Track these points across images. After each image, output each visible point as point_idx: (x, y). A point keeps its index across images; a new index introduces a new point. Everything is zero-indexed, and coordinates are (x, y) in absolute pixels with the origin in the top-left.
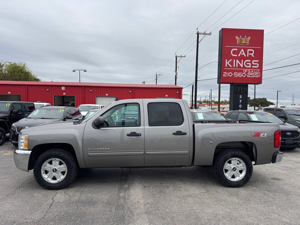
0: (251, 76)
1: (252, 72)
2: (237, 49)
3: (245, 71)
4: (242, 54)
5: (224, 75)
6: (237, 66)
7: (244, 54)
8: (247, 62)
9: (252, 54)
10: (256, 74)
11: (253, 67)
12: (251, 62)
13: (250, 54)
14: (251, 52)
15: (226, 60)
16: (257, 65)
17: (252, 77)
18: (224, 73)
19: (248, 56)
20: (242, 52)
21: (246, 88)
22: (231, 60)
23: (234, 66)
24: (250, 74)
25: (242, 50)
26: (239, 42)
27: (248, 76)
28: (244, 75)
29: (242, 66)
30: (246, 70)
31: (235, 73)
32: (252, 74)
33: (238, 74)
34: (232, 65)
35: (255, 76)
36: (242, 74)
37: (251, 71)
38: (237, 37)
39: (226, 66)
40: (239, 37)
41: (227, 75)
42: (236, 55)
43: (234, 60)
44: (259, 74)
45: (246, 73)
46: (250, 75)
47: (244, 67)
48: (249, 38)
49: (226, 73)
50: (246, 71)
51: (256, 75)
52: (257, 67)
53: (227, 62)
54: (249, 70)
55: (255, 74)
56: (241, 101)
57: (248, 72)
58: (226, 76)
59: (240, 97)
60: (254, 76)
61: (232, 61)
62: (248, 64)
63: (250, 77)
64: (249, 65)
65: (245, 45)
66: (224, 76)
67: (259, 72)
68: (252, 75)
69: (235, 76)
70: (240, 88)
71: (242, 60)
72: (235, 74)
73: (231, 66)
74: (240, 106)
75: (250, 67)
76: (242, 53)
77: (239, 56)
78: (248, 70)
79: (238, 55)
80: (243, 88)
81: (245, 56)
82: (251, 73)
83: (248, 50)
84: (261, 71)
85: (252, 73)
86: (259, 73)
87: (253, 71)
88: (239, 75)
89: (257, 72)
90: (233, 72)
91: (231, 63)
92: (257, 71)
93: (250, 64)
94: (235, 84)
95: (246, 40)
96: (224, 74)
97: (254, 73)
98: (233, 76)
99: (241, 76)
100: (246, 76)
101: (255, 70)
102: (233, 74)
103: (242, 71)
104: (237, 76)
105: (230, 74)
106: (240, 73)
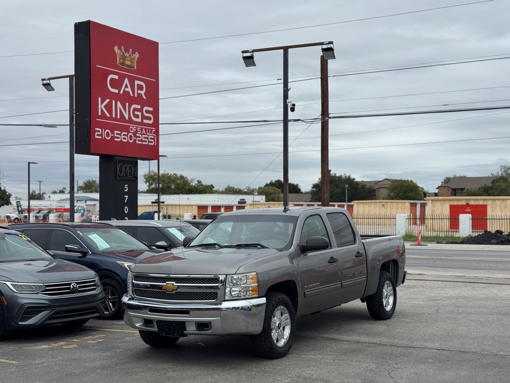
0: (141, 141)
1: (144, 134)
2: (116, 77)
3: (131, 129)
4: (126, 89)
5: (98, 135)
6: (119, 117)
7: (129, 89)
8: (135, 109)
9: (142, 92)
10: (149, 137)
11: (145, 121)
12: (141, 110)
13: (139, 92)
14: (140, 87)
15: (100, 99)
16: (149, 118)
17: (144, 143)
18: (96, 129)
19: (136, 96)
20: (126, 84)
21: (135, 168)
22: (108, 100)
23: (114, 116)
24: (140, 135)
25: (126, 81)
26: (120, 61)
27: (137, 142)
28: (131, 138)
29: (127, 117)
30: (133, 126)
31: (116, 132)
32: (144, 138)
33: (120, 135)
34: (110, 112)
35: (149, 142)
36: (127, 135)
37: (142, 129)
38: (116, 48)
39: (100, 114)
40: (119, 48)
41: (101, 135)
42: (116, 91)
43: (114, 101)
44: (154, 139)
45: (135, 134)
46: (140, 139)
47: (130, 121)
48: (137, 55)
49: (99, 131)
50: (134, 130)
51: (150, 140)
52: (151, 122)
53: (102, 104)
54: (139, 128)
55: (147, 138)
56: (127, 197)
57: (136, 132)
58: (100, 137)
59: (126, 189)
60: (146, 141)
61: (110, 104)
62: (136, 113)
63: (141, 143)
64: (137, 116)
65: (129, 69)
66: (96, 137)
67: (154, 133)
68: (143, 139)
69: (116, 139)
70: (126, 167)
71: (127, 104)
72: (116, 135)
73: (108, 115)
74: (126, 210)
75: (139, 120)
76: (126, 86)
77: (121, 92)
78: (137, 127)
79: (119, 91)
80: (130, 168)
81: (132, 95)
82: (142, 135)
83: (137, 82)
84: (157, 133)
85: (143, 136)
86: (154, 136)
87: (145, 129)
88: (122, 136)
89: (151, 133)
90: (113, 128)
91: (109, 107)
92: (152, 130)
93: (139, 114)
94: (118, 159)
95: (133, 58)
96: (97, 133)
97: (146, 135)
98: (113, 138)
99: (126, 141)
100: (135, 140)
101: (149, 129)
102: (113, 135)
103: (127, 129)
104: (119, 140)
105: (108, 135)
106: (123, 133)
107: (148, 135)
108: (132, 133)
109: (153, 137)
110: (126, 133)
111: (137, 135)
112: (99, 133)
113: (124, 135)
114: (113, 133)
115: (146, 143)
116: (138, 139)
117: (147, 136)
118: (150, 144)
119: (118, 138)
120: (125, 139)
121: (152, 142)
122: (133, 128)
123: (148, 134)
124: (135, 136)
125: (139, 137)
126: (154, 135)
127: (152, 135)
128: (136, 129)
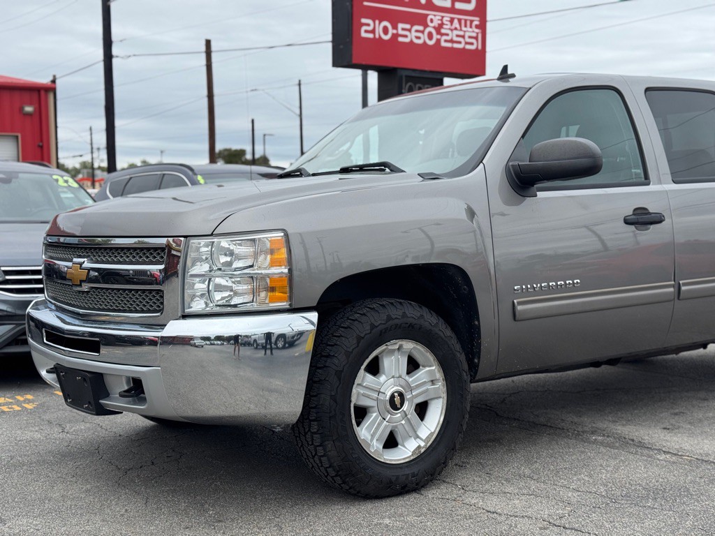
0: (452, 41)
1: (456, 29)
3: (432, 21)
5: (366, 31)
10: (467, 34)
11: (459, 5)
16: (467, 1)
18: (364, 21)
24: (449, 32)
27: (443, 44)
28: (430, 36)
30: (435, 16)
31: (401, 26)
32: (458, 36)
33: (409, 30)
35: (467, 43)
36: (422, 32)
37: (452, 21)
41: (373, 31)
44: (476, 38)
45: (438, 29)
46: (449, 38)
47: (430, 5)
49: (368, 25)
50: (436, 23)
51: (467, 40)
52: (470, 7)
54: (447, 17)
55: (463, 37)
57: (441, 26)
58: (371, 36)
60: (460, 42)
63: (449, 45)
66: (364, 35)
67: (477, 27)
68: (455, 39)
69: (401, 39)
72: (401, 32)
75: (446, 4)
78: (443, 17)
82: (452, 30)
84: (482, 26)
85: (456, 32)
86: (477, 33)
87: (460, 21)
88: (414, 34)
89: (471, 27)
92: (472, 22)
94: (405, 73)
96: (364, 28)
97: (461, 30)
98: (395, 36)
99: (420, 42)
100: (438, 41)
101: (466, 21)
102: (395, 31)
103: (422, 21)
104: (407, 40)
105: (386, 30)
106: (416, 27)
107: (465, 31)
108: (434, 27)
109: (474, 35)
110: (421, 28)
111: (443, 31)
112: (370, 29)
113: (417, 31)
114: (395, 27)
115: (460, 46)
116: (445, 38)
117: (461, 33)
118: (468, 47)
119: (406, 36)
120: (418, 38)
121: (472, 44)
122: (434, 18)
123: (464, 29)
124: (438, 32)
125: (447, 35)
126: (477, 30)
127: (473, 32)
128: (442, 20)
